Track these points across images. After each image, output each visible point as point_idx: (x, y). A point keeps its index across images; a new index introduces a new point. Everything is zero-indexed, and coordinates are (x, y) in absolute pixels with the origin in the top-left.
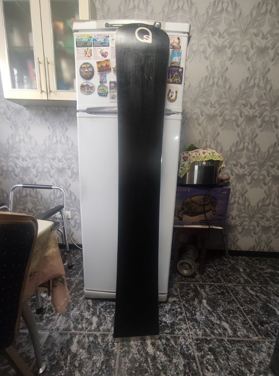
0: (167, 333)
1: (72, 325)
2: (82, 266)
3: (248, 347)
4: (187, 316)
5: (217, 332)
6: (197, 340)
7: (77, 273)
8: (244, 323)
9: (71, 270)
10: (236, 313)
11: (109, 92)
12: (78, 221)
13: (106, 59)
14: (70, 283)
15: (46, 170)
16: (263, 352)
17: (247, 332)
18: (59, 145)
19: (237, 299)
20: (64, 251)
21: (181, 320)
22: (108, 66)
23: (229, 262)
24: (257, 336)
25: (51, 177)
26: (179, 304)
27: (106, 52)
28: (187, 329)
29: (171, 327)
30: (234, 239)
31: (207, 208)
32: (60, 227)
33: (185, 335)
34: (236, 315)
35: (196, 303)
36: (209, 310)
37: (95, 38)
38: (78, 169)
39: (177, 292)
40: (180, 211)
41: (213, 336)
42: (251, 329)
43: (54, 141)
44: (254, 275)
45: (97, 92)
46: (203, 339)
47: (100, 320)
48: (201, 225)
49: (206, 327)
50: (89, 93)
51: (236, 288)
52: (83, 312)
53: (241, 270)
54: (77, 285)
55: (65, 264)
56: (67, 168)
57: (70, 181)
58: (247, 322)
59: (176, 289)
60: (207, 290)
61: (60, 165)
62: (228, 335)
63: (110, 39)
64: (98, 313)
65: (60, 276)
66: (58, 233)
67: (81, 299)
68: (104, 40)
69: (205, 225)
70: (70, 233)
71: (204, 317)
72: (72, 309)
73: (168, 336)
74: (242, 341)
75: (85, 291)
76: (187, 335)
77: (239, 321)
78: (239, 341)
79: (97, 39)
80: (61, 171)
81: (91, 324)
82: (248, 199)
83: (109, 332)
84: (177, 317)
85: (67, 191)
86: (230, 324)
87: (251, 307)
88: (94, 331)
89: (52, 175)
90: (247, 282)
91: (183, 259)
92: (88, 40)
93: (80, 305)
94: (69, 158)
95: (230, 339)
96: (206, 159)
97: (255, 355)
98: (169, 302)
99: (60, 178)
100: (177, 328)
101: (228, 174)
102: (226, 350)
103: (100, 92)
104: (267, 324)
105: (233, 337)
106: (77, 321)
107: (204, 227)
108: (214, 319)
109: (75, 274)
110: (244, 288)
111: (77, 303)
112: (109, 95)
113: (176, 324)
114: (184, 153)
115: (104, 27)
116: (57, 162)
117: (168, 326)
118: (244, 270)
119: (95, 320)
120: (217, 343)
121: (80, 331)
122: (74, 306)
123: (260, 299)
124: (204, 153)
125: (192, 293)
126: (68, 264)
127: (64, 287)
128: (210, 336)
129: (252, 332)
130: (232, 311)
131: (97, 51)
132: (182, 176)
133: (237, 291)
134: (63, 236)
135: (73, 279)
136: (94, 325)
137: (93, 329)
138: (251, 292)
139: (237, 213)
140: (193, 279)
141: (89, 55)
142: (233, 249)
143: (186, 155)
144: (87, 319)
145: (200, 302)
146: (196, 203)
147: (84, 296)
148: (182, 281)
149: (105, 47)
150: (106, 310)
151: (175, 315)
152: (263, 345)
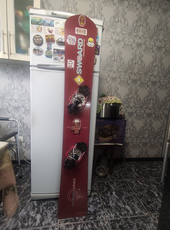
0: (91, 220)
1: (20, 224)
2: (30, 176)
3: (143, 221)
4: (103, 204)
5: (124, 214)
6: (111, 221)
7: (26, 182)
8: (139, 204)
9: (21, 180)
10: (133, 198)
11: (53, 55)
12: (28, 143)
13: (51, 34)
14: (20, 190)
15: (5, 107)
16: (151, 223)
17: (141, 210)
18: (16, 91)
19: (133, 189)
20: (17, 166)
21: (100, 208)
22: (53, 39)
23: (126, 165)
24: (147, 212)
25: (9, 112)
26: (98, 197)
27: (51, 30)
28: (104, 214)
29: (94, 214)
30: (128, 151)
31: (113, 132)
32: (14, 148)
33: (103, 219)
34: (134, 200)
35: (109, 194)
36: (117, 199)
37: (45, 20)
38: (30, 107)
39: (96, 188)
40: (97, 135)
41: (121, 217)
42: (143, 208)
43: (13, 87)
44: (141, 173)
45: (45, 55)
46: (115, 220)
47: (43, 217)
48: (110, 143)
49: (116, 210)
50: (40, 55)
51: (132, 182)
52: (29, 212)
53: (133, 170)
54: (25, 190)
55: (17, 175)
56: (22, 106)
57: (23, 115)
58: (140, 204)
59: (96, 186)
60: (115, 185)
61: (16, 104)
62: (130, 214)
63: (55, 22)
64: (41, 211)
65: (12, 186)
66: (12, 152)
67: (28, 201)
68: (51, 22)
69: (112, 143)
70: (22, 152)
71: (114, 204)
72: (21, 211)
73: (93, 222)
74: (138, 217)
75: (32, 195)
76: (104, 219)
77: (136, 203)
78: (137, 218)
79: (46, 21)
80: (17, 108)
81: (36, 221)
82: (135, 127)
83: (50, 225)
84: (97, 206)
85: (21, 122)
86: (131, 207)
87: (141, 193)
88: (38, 226)
89: (9, 111)
90: (137, 177)
91: (100, 166)
92: (40, 21)
93: (27, 207)
94: (23, 100)
95: (132, 217)
96: (113, 102)
97: (147, 226)
98: (92, 196)
99: (15, 113)
100: (98, 214)
101: (124, 112)
102: (130, 226)
103: (47, 55)
104: (152, 203)
105: (133, 215)
106: (24, 220)
107: (112, 144)
108: (121, 204)
109: (24, 182)
110: (136, 182)
111: (25, 205)
112: (53, 57)
113: (97, 211)
114: (99, 98)
115: (51, 14)
116: (14, 102)
117: (91, 214)
118: (135, 170)
119: (39, 217)
120: (124, 221)
121: (27, 228)
122: (22, 208)
123: (146, 188)
124: (111, 98)
125: (106, 188)
126: (19, 175)
127: (15, 194)
128: (120, 217)
129: (144, 210)
130: (131, 197)
131: (45, 29)
132: (98, 112)
133: (132, 184)
134: (16, 155)
135: (22, 186)
136: (38, 221)
137: (37, 224)
138: (140, 183)
139: (130, 135)
140: (106, 179)
141: (40, 30)
142: (128, 157)
143: (100, 99)
144: (32, 217)
145: (111, 194)
146: (107, 129)
147: (30, 199)
148: (99, 180)
149: (51, 27)
150: (47, 208)
151: (96, 205)
152: (151, 218)
